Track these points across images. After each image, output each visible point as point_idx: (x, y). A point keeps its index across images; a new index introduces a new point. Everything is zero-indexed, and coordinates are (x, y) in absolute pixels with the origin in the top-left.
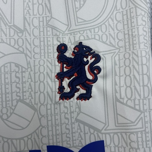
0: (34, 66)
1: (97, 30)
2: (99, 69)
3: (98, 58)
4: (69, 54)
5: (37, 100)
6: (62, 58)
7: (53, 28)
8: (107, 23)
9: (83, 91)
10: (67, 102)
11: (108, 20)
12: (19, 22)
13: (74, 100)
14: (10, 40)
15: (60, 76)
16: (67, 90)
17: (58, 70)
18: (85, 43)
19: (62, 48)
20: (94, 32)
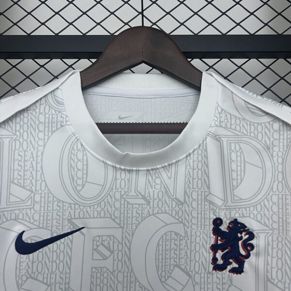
0: (191, 236)
1: (252, 209)
2: (252, 247)
3: (252, 236)
4: (224, 228)
5: (192, 268)
6: (217, 231)
7: (211, 203)
8: (262, 203)
9: (235, 265)
10: (219, 274)
11: (264, 200)
12: (180, 195)
13: (226, 272)
14: (172, 211)
15: (215, 248)
16: (220, 262)
17: (213, 242)
18: (240, 220)
19: (218, 222)
20: (250, 211)
